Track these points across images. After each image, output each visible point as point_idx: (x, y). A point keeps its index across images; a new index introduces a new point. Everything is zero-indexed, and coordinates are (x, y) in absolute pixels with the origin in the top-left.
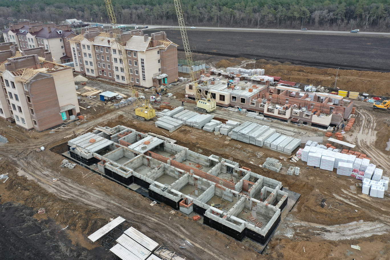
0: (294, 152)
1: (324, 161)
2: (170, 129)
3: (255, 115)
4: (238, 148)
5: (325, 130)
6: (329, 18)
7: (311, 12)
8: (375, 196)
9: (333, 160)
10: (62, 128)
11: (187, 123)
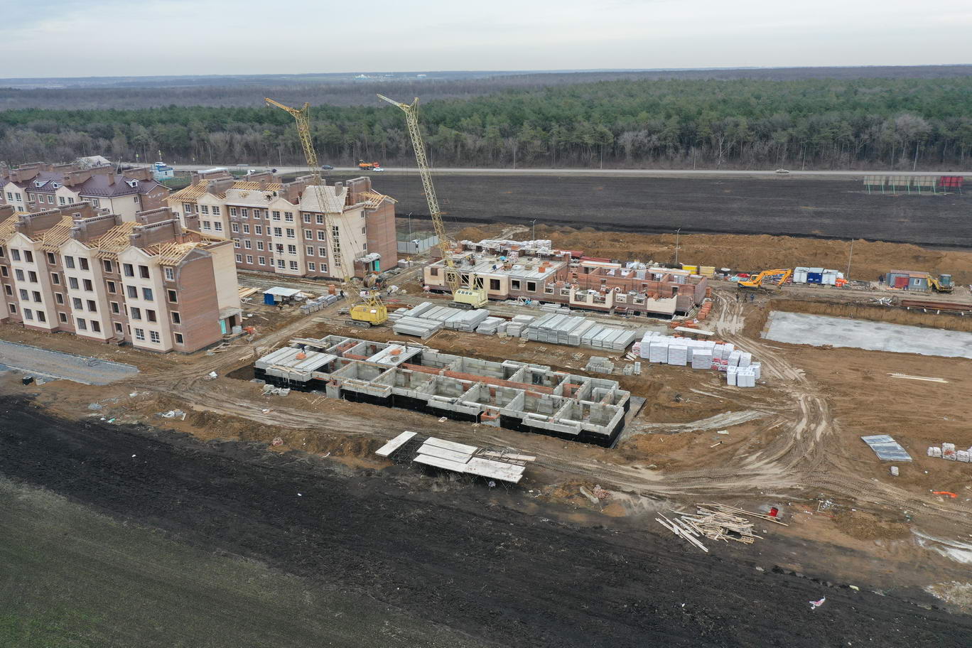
0: (629, 347)
1: (673, 351)
2: (423, 334)
3: (557, 306)
4: (541, 352)
5: (668, 321)
6: (651, 145)
7: (617, 134)
8: (744, 385)
9: (686, 348)
10: (222, 347)
11: (446, 325)
